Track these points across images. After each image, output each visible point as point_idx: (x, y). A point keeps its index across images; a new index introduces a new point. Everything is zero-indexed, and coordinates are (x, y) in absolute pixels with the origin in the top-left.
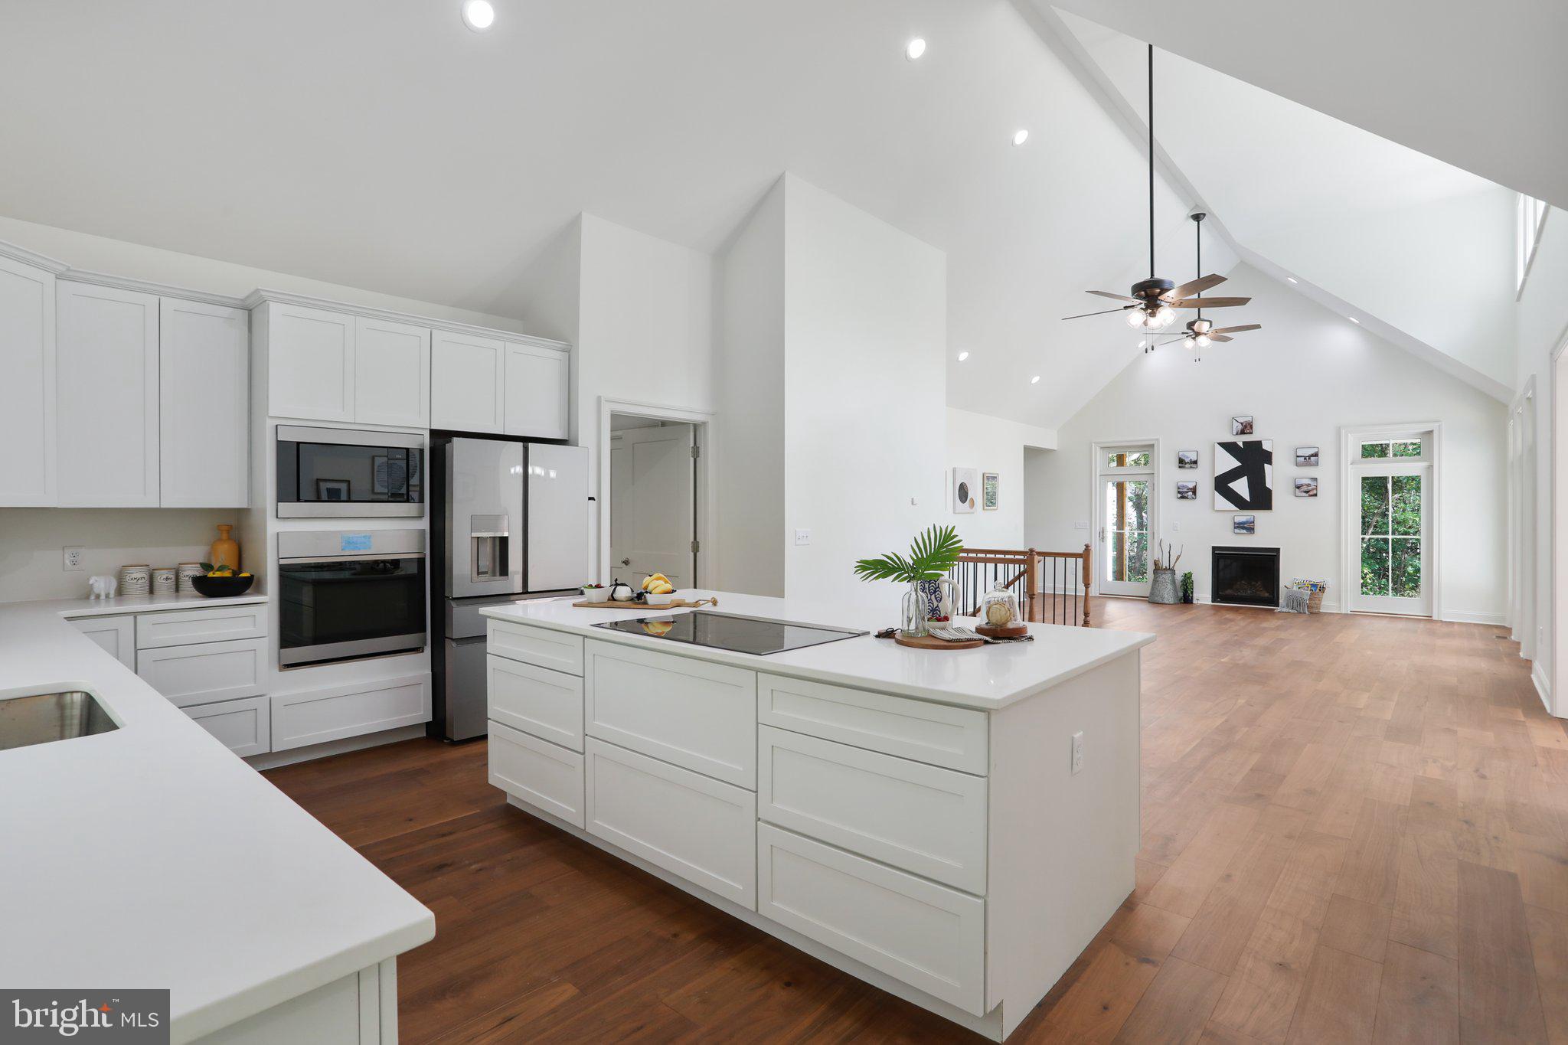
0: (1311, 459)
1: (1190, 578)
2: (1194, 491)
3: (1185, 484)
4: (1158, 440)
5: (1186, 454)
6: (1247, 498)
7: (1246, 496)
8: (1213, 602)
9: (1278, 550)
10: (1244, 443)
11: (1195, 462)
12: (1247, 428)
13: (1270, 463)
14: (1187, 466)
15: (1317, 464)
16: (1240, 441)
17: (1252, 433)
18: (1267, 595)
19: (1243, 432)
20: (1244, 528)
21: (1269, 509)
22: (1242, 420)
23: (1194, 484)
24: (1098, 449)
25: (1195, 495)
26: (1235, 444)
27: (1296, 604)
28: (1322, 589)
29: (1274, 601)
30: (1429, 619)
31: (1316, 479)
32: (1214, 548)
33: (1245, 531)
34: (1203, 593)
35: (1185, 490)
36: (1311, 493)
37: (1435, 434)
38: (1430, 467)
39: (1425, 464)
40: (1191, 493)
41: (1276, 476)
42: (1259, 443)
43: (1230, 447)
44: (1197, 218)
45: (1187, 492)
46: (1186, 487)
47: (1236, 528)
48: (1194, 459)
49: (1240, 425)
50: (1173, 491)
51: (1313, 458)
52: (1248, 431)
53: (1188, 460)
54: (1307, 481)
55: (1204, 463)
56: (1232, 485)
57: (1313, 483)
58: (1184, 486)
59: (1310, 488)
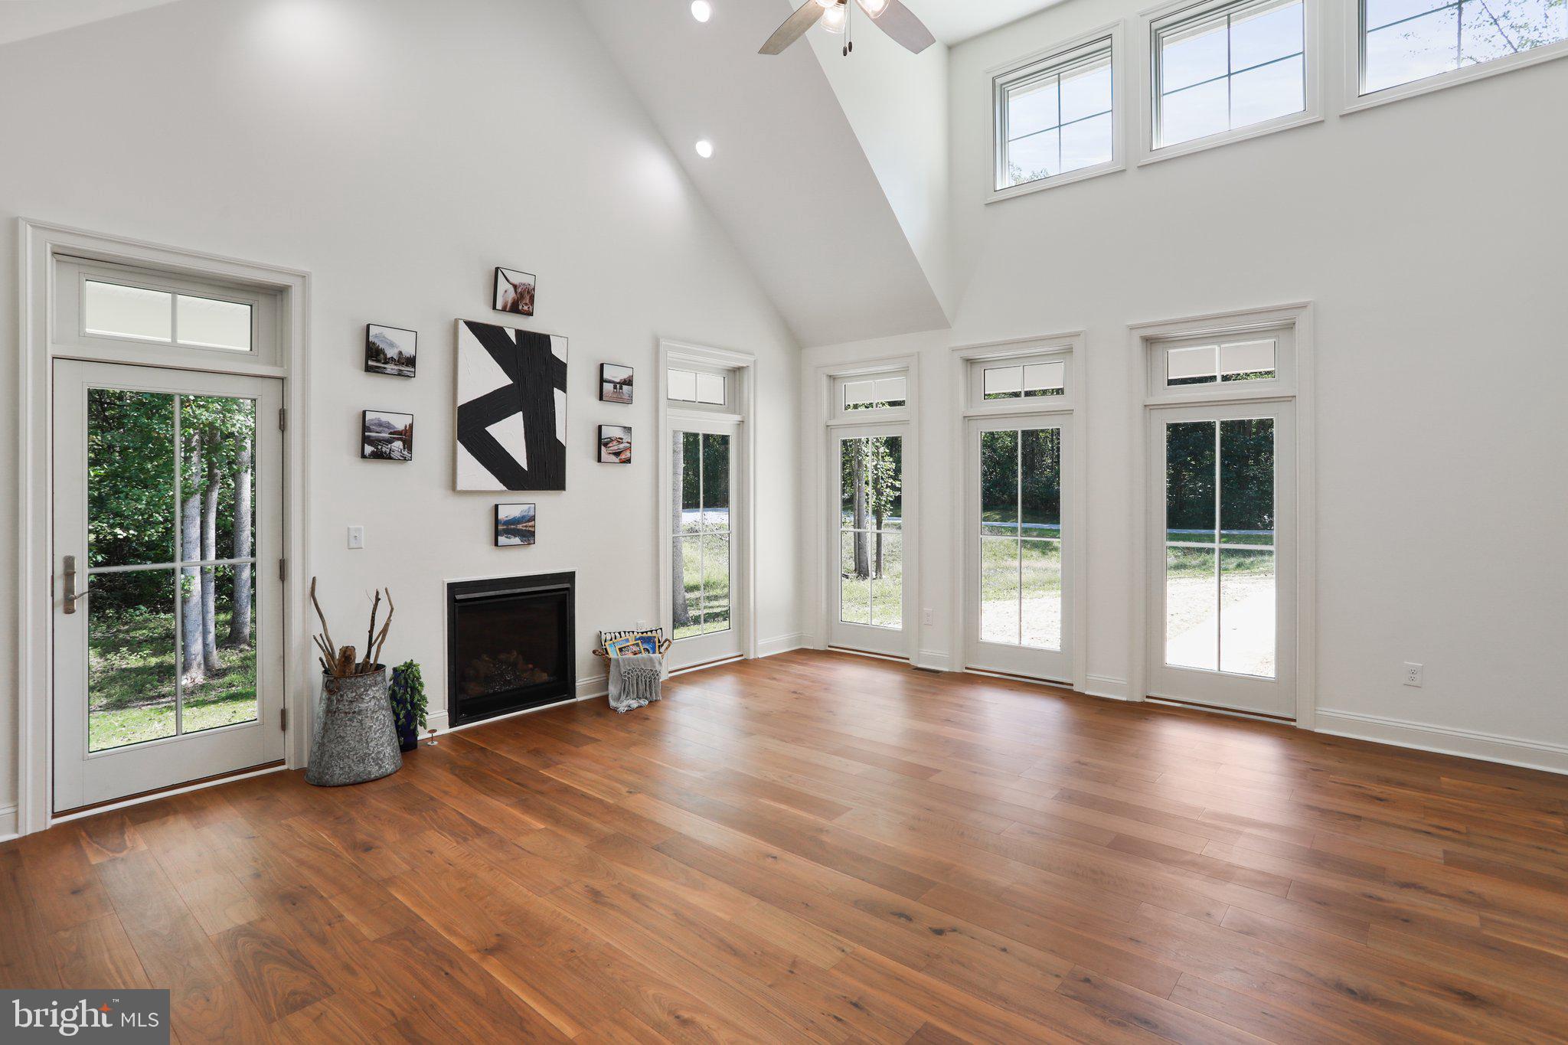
0: (620, 390)
1: (412, 674)
2: (406, 436)
3: (384, 418)
4: (304, 276)
5: (390, 334)
6: (522, 461)
7: (520, 456)
8: (451, 726)
9: (570, 577)
10: (518, 333)
11: (411, 362)
12: (522, 302)
13: (564, 389)
14: (391, 368)
15: (629, 401)
16: (512, 325)
17: (531, 314)
18: (551, 678)
19: (514, 308)
20: (513, 533)
21: (559, 489)
22: (516, 279)
23: (408, 421)
25: (410, 449)
26: (499, 331)
27: (642, 687)
29: (566, 686)
30: (744, 661)
31: (628, 430)
32: (453, 588)
33: (517, 540)
34: (435, 710)
35: (386, 435)
36: (623, 457)
37: (745, 374)
38: (741, 424)
40: (399, 444)
41: (573, 416)
42: (545, 340)
43: (489, 336)
45: (390, 441)
46: (388, 426)
47: (497, 534)
48: (408, 351)
49: (512, 289)
50: (349, 435)
51: (624, 387)
52: (526, 308)
53: (391, 353)
54: (617, 433)
55: (432, 365)
56: (495, 430)
57: (626, 438)
58: (380, 424)
59: (622, 446)
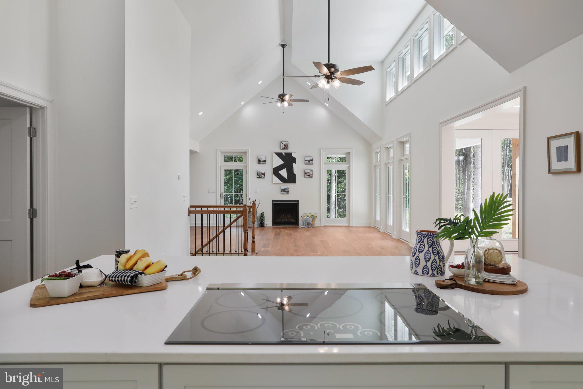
0: (310, 162)
1: (263, 215)
2: (264, 174)
3: (261, 171)
4: (248, 150)
5: (261, 157)
6: (286, 178)
8: (272, 225)
9: (298, 201)
10: (285, 153)
11: (265, 161)
12: (286, 147)
13: (295, 163)
14: (261, 162)
15: (312, 164)
16: (284, 152)
17: (288, 149)
18: (293, 221)
19: (284, 149)
20: (285, 191)
21: (294, 183)
22: (284, 143)
23: (264, 171)
24: (220, 153)
25: (265, 176)
26: (281, 153)
27: (307, 224)
28: (316, 217)
29: (297, 223)
30: (348, 226)
31: (312, 170)
32: (273, 201)
33: (285, 193)
34: (268, 222)
36: (310, 176)
37: (351, 153)
38: (349, 167)
39: (348, 165)
40: (263, 175)
41: (298, 168)
42: (291, 154)
43: (279, 155)
44: (283, 46)
45: (261, 175)
46: (261, 172)
47: (281, 191)
48: (264, 159)
49: (283, 145)
50: (255, 175)
51: (311, 161)
52: (287, 148)
53: (261, 160)
54: (309, 171)
55: (268, 161)
56: (280, 172)
57: (311, 172)
58: (260, 172)
59: (310, 174)
